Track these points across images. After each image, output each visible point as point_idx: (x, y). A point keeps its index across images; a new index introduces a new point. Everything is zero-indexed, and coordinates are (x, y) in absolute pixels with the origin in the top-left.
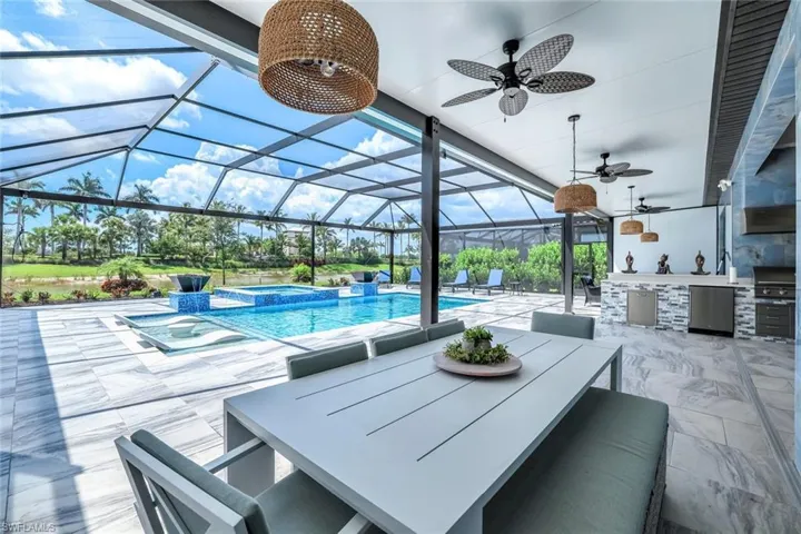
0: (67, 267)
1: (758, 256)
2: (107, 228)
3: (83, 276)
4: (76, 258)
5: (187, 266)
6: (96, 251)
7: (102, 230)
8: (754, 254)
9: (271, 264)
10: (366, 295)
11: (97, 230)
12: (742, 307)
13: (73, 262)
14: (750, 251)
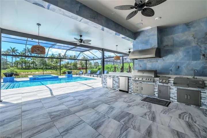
0: (22, 70)
1: (141, 67)
2: (32, 61)
3: (25, 72)
4: (25, 68)
5: (52, 70)
6: (30, 66)
7: (31, 61)
8: (140, 66)
9: (73, 69)
10: (68, 77)
11: (30, 61)
12: (130, 83)
13: (24, 69)
14: (139, 65)
